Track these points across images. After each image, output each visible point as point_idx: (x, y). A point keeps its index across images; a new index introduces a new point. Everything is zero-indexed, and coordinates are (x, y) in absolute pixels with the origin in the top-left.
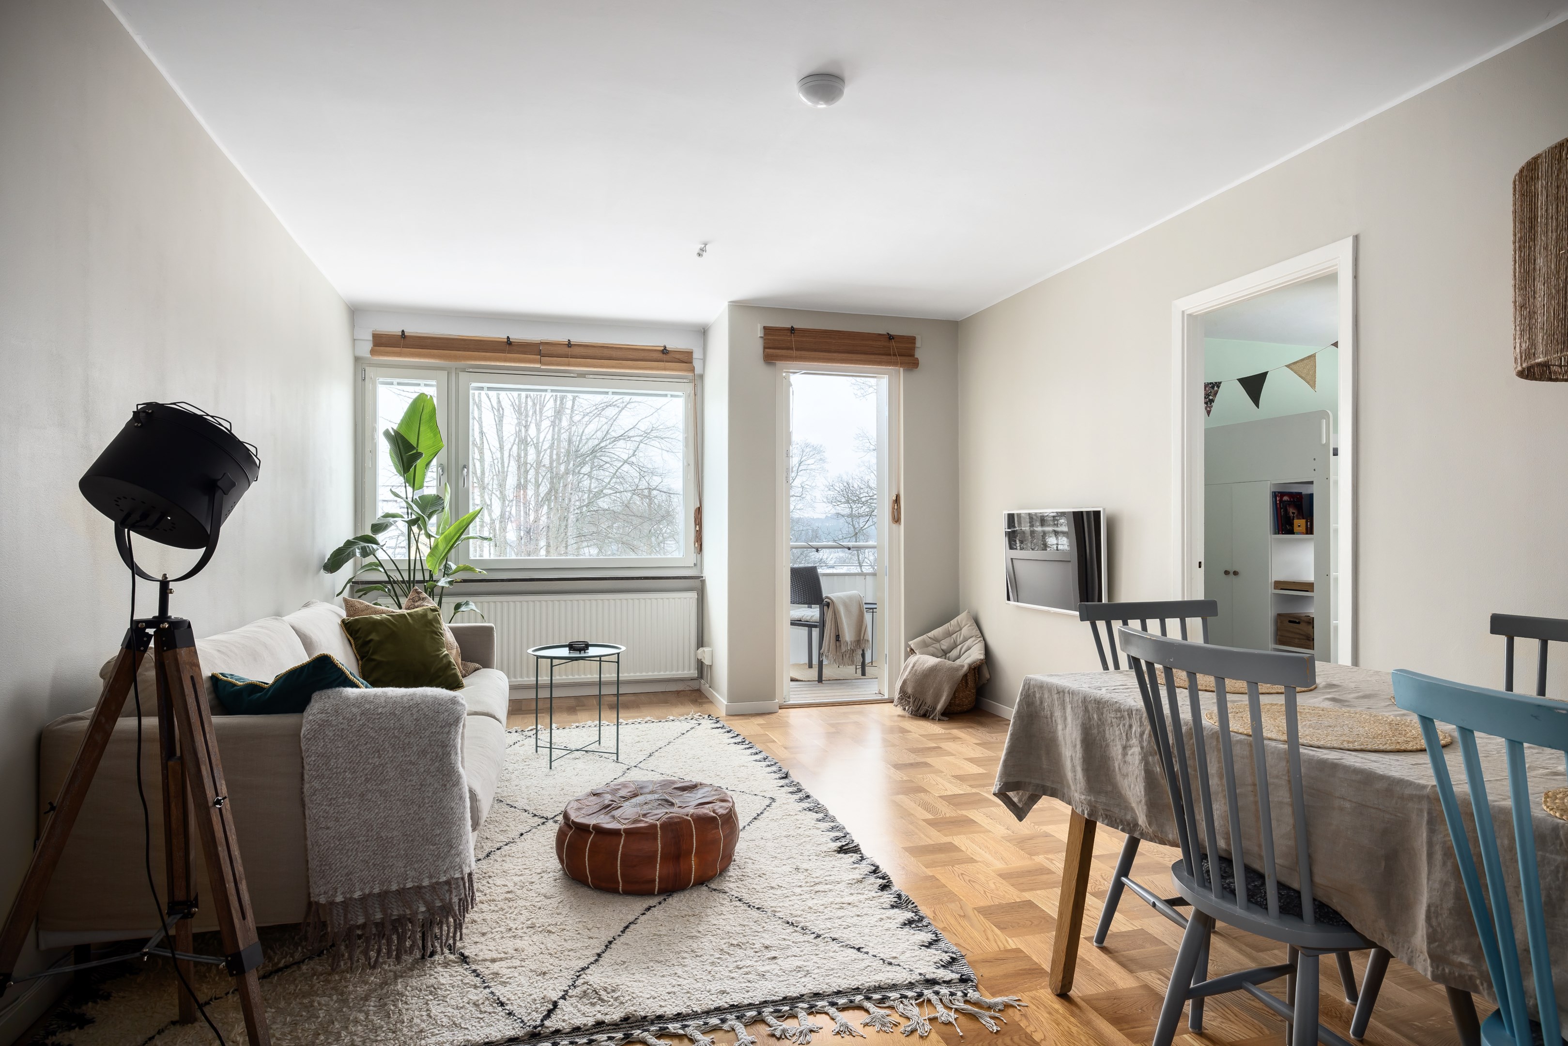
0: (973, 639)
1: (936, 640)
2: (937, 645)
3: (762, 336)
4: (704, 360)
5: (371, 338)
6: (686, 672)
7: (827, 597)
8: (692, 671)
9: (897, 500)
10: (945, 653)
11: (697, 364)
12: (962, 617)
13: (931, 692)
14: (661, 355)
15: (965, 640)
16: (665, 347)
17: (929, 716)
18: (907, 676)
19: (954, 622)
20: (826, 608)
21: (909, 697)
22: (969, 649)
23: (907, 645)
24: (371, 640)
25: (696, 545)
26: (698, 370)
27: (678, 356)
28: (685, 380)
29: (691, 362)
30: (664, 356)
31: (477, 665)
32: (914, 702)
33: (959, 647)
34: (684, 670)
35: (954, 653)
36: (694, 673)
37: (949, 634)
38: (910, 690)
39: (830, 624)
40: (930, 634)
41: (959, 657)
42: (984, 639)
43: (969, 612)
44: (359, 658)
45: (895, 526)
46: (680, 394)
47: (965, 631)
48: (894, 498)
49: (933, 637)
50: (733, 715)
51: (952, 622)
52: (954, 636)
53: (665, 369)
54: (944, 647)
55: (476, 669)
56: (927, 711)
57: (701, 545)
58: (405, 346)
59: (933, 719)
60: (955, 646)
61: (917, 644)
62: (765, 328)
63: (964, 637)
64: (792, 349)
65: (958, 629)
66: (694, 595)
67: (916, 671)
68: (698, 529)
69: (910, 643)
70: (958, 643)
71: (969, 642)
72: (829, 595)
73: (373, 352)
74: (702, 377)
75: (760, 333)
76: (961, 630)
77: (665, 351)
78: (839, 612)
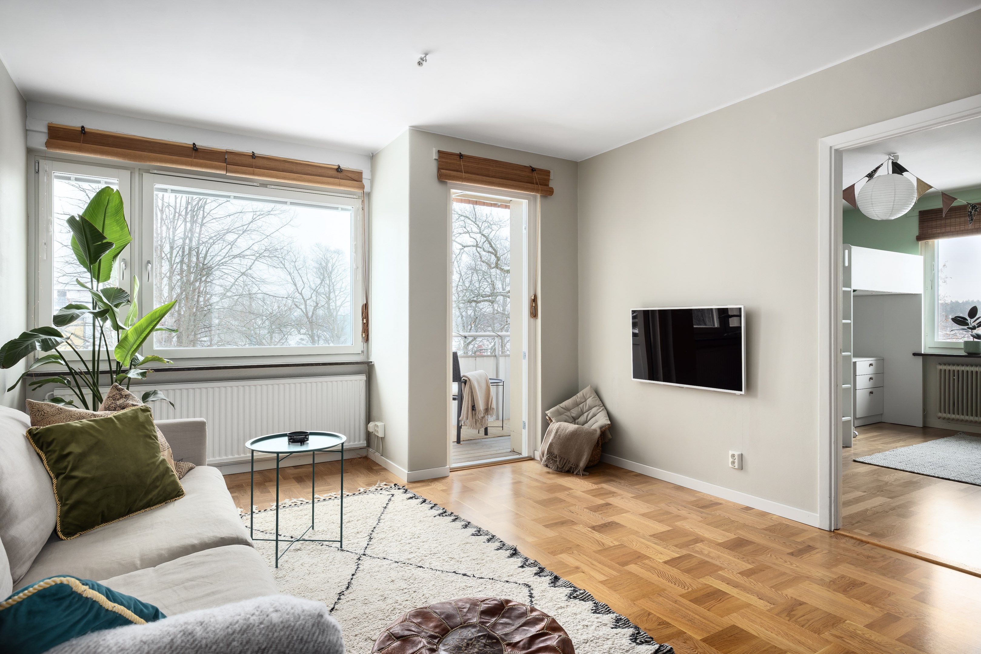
0: (597, 408)
1: (567, 409)
2: (568, 414)
3: (437, 158)
4: (372, 181)
5: (45, 130)
6: (356, 443)
7: (464, 376)
8: (361, 442)
9: (535, 300)
10: (574, 420)
11: (366, 182)
12: (586, 391)
13: (573, 453)
14: (335, 173)
15: (590, 408)
16: (339, 166)
17: (573, 472)
18: (552, 440)
19: (580, 395)
20: (463, 384)
21: (556, 457)
22: (594, 415)
23: (544, 415)
24: (69, 454)
25: (364, 335)
26: (367, 189)
27: (350, 175)
28: (354, 197)
29: (361, 181)
30: (339, 174)
31: (191, 465)
32: (560, 461)
33: (586, 414)
34: (355, 441)
35: (582, 419)
36: (363, 443)
37: (577, 404)
38: (556, 452)
39: (467, 397)
40: (561, 405)
41: (586, 422)
42: (606, 408)
43: (591, 387)
44: (52, 475)
45: (532, 320)
46: (349, 207)
47: (589, 401)
48: (533, 298)
49: (564, 407)
50: (414, 481)
51: (578, 395)
52: (581, 406)
53: (340, 185)
54: (574, 415)
55: (191, 469)
56: (571, 467)
57: (368, 336)
58: (85, 142)
59: (577, 474)
60: (582, 413)
61: (552, 413)
62: (439, 152)
63: (589, 406)
64: (461, 171)
65: (583, 400)
66: (363, 378)
67: (560, 435)
68: (365, 321)
69: (547, 412)
70: (584, 411)
71: (594, 410)
72: (466, 374)
73: (48, 144)
74: (369, 195)
75: (435, 156)
76: (586, 401)
77: (339, 170)
78: (474, 388)
